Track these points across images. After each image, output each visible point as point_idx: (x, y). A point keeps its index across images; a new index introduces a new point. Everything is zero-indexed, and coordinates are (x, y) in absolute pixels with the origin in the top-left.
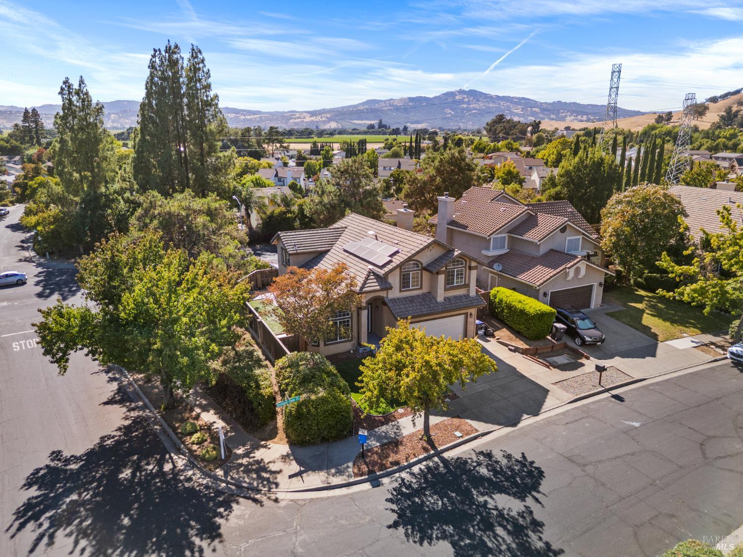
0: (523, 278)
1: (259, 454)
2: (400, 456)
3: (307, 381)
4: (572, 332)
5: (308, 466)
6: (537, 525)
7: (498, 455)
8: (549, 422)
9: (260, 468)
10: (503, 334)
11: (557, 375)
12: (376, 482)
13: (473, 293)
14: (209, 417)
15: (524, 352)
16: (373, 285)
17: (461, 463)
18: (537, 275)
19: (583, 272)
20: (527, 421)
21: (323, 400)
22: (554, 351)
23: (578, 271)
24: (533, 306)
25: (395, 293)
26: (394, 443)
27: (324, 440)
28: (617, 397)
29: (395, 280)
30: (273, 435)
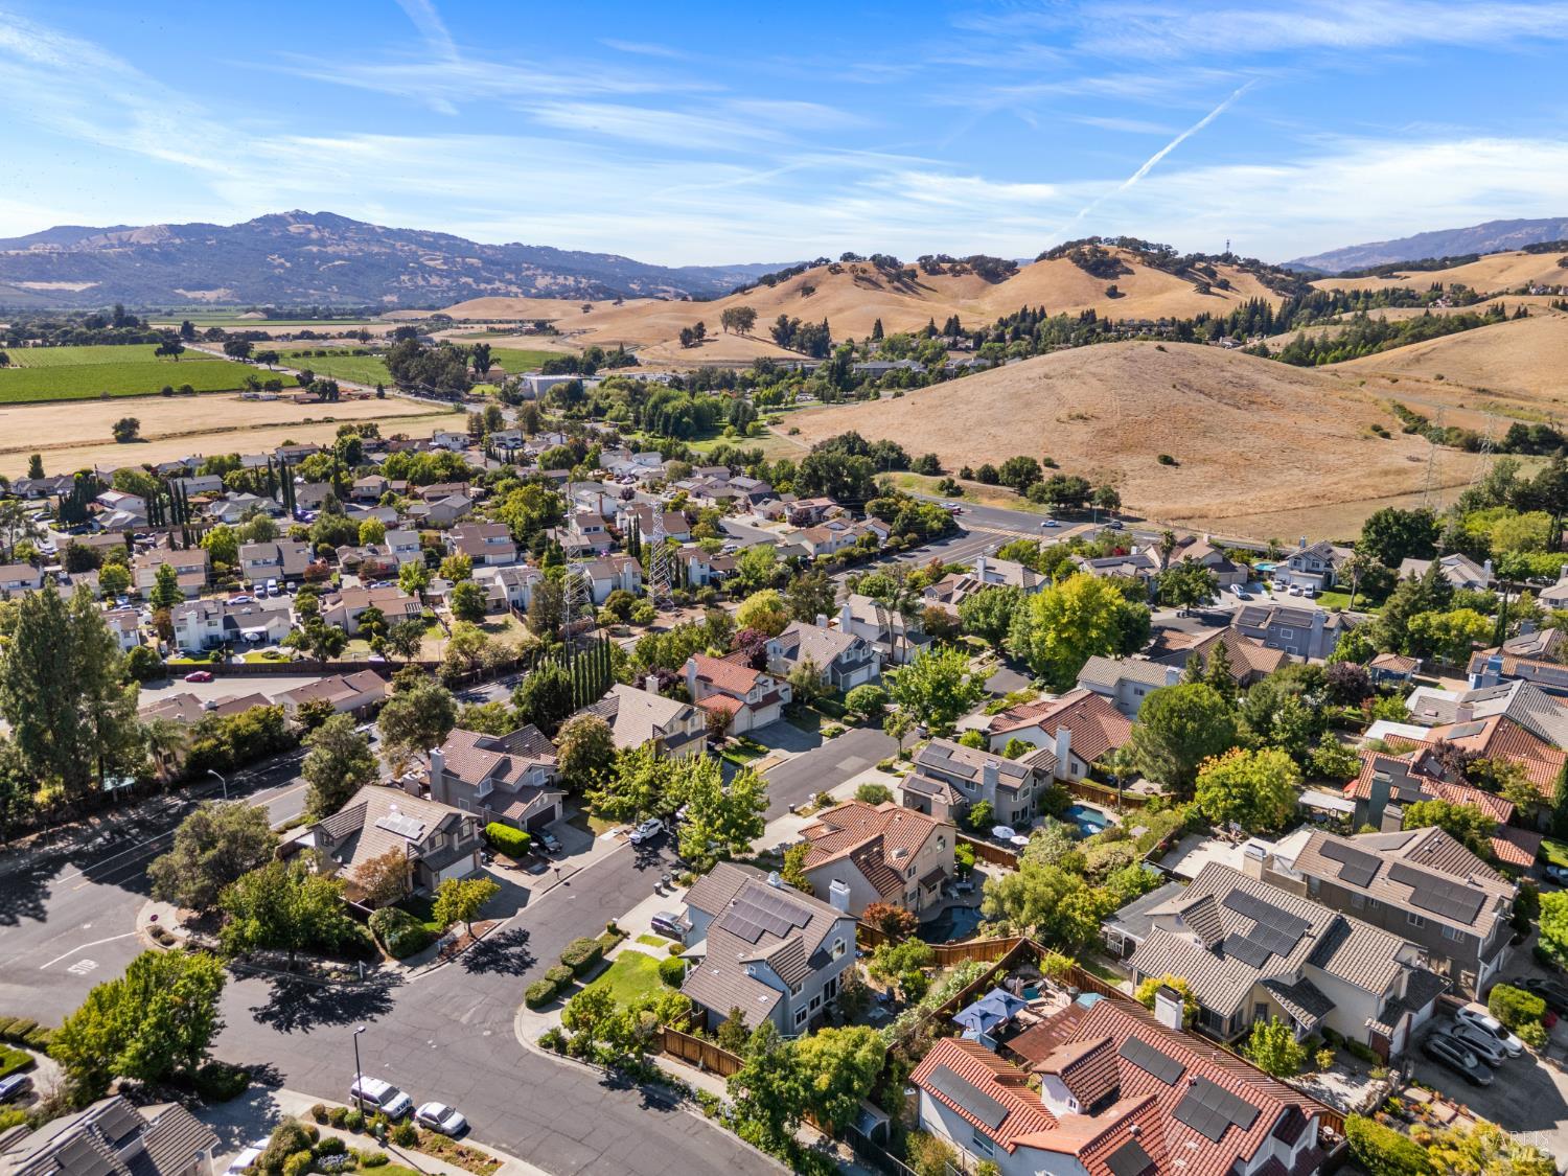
0: (507, 813)
1: (383, 970)
2: (460, 947)
3: (396, 924)
4: (543, 846)
5: (414, 966)
6: (527, 954)
7: (507, 932)
8: (533, 908)
9: (388, 975)
10: (500, 857)
11: (535, 878)
12: (452, 961)
13: (476, 837)
15: (515, 868)
16: (414, 854)
17: (491, 941)
18: (517, 810)
19: (546, 800)
20: (521, 911)
21: (412, 932)
22: (533, 862)
23: (542, 800)
24: (516, 835)
25: (428, 853)
26: (455, 942)
27: (417, 952)
29: (427, 847)
30: (382, 959)
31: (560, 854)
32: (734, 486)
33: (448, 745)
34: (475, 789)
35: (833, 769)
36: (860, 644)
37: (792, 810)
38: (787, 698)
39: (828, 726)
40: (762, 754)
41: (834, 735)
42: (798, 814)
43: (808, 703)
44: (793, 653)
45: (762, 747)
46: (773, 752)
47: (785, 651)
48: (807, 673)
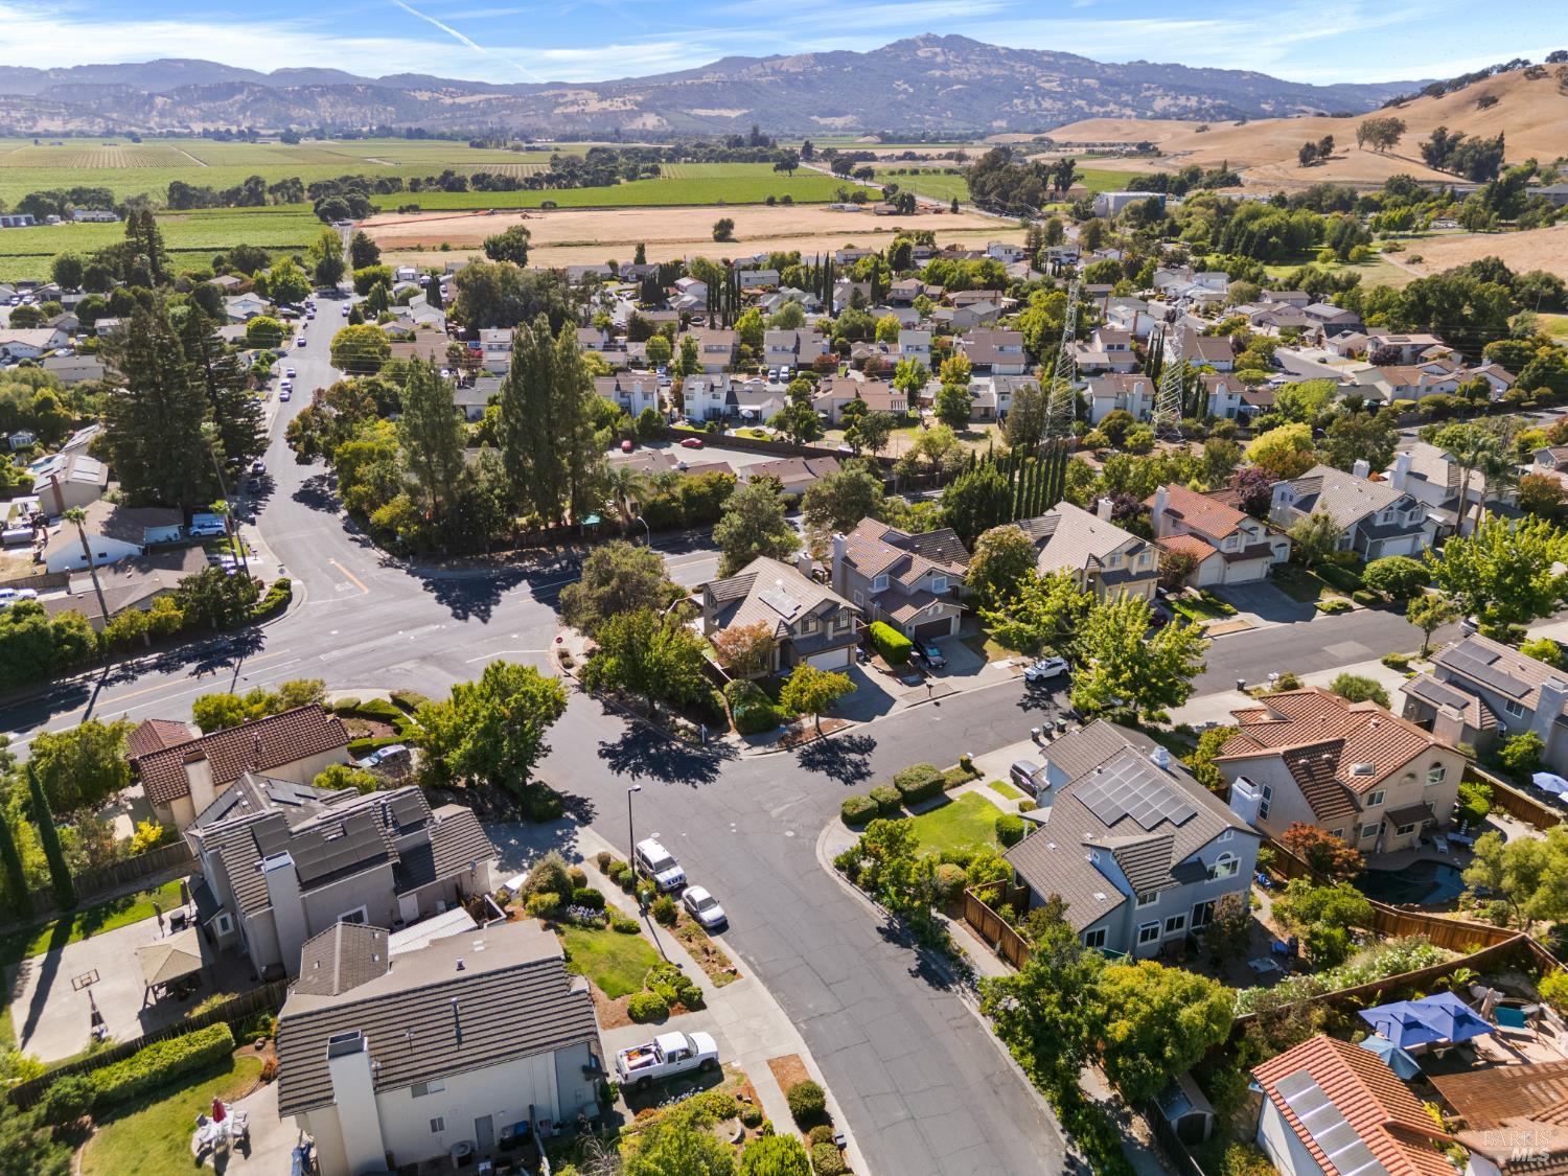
0: (896, 615)
1: (724, 740)
2: (803, 739)
3: (747, 698)
4: (924, 657)
5: (753, 744)
6: (866, 764)
7: (856, 737)
8: (892, 719)
9: (727, 746)
10: (877, 659)
11: (906, 689)
12: (790, 750)
13: (854, 632)
14: (681, 721)
15: (888, 674)
16: (783, 633)
17: (835, 741)
18: (905, 614)
19: (940, 610)
20: (878, 719)
21: (759, 710)
22: (910, 672)
23: (936, 609)
24: (896, 639)
25: (799, 636)
26: (800, 732)
27: (761, 731)
28: (937, 704)
29: (798, 628)
30: (728, 730)
31: (941, 671)
32: (1309, 314)
33: (856, 534)
34: (870, 583)
35: (1317, 651)
36: (1408, 504)
37: (1240, 687)
38: (1282, 555)
39: (1329, 599)
40: (1227, 615)
41: (1334, 611)
42: (1248, 693)
43: (1311, 567)
44: (1307, 503)
45: (1227, 607)
46: (1241, 616)
47: (1296, 500)
48: (1317, 528)
